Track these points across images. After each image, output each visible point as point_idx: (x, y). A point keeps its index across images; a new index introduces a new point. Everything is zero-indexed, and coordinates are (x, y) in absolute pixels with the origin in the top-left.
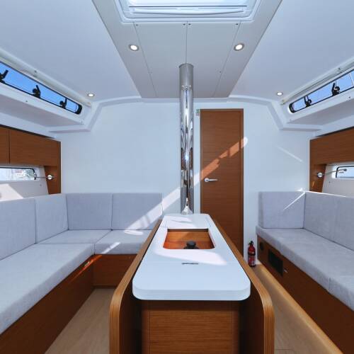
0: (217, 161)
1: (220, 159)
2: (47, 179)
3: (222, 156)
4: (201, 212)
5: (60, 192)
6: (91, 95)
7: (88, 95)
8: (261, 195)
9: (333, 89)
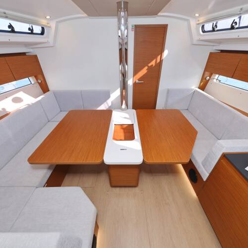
0: (146, 68)
1: (148, 66)
2: (38, 83)
3: (150, 65)
4: (133, 109)
5: (49, 91)
6: (48, 17)
7: (46, 17)
8: (168, 91)
9: (232, 24)
